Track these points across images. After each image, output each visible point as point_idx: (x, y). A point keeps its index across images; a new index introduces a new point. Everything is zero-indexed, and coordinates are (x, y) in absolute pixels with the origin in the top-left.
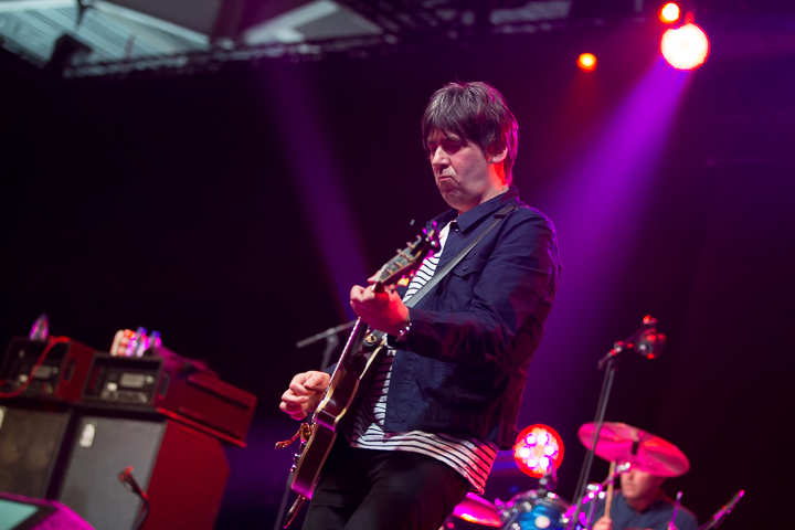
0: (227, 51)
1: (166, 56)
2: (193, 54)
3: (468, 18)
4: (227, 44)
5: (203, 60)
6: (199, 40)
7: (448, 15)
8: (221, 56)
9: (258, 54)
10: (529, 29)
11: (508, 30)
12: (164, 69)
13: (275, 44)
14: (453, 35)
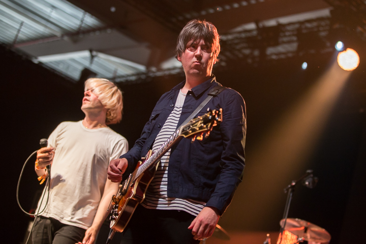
0: (154, 72)
1: (128, 76)
2: (139, 74)
3: (256, 53)
4: (154, 69)
5: (143, 77)
6: (142, 68)
7: (247, 52)
8: (151, 75)
9: (167, 73)
10: (283, 56)
11: (274, 57)
12: (127, 81)
13: (175, 68)
14: (250, 61)
